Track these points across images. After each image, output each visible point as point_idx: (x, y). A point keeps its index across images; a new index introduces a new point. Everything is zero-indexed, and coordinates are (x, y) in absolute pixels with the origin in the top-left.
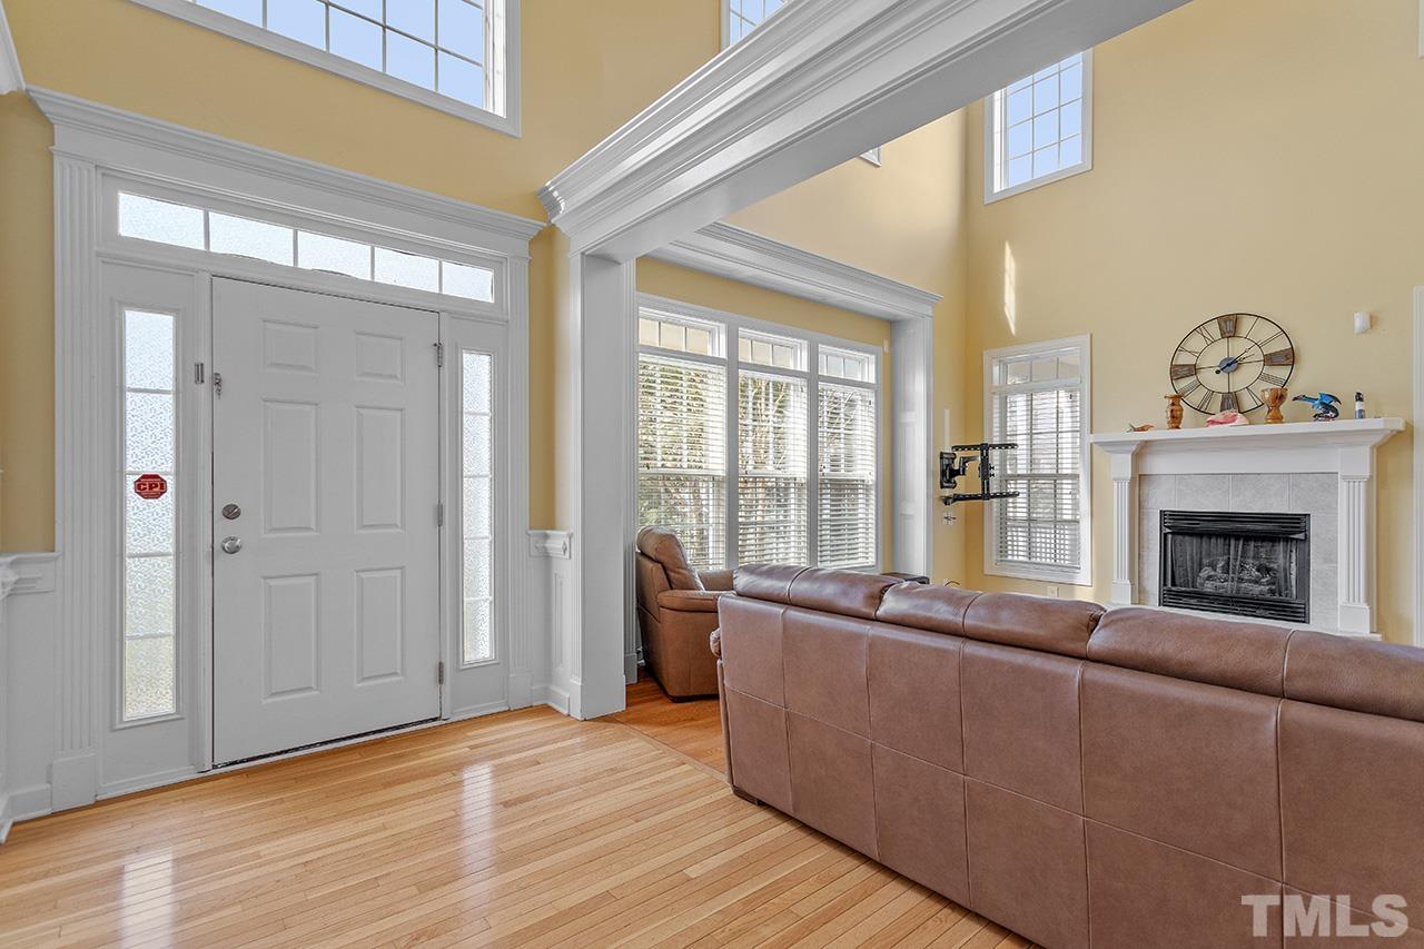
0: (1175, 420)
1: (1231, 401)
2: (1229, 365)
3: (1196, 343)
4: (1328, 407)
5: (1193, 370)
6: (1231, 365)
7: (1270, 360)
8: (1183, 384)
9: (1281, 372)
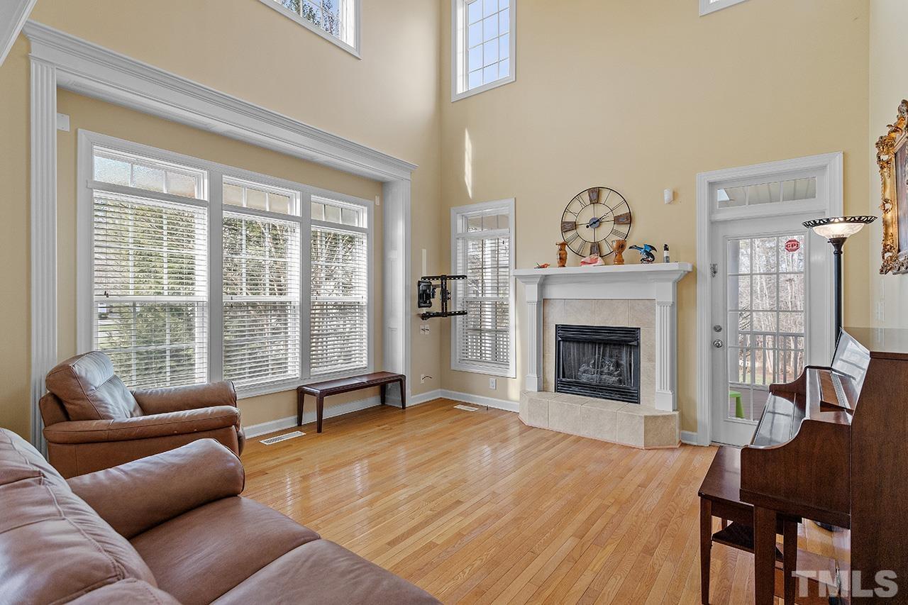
0: (562, 261)
1: (596, 248)
2: (594, 223)
3: (576, 207)
4: (649, 254)
5: (574, 226)
6: (596, 223)
7: (617, 220)
8: (569, 235)
9: (624, 229)
